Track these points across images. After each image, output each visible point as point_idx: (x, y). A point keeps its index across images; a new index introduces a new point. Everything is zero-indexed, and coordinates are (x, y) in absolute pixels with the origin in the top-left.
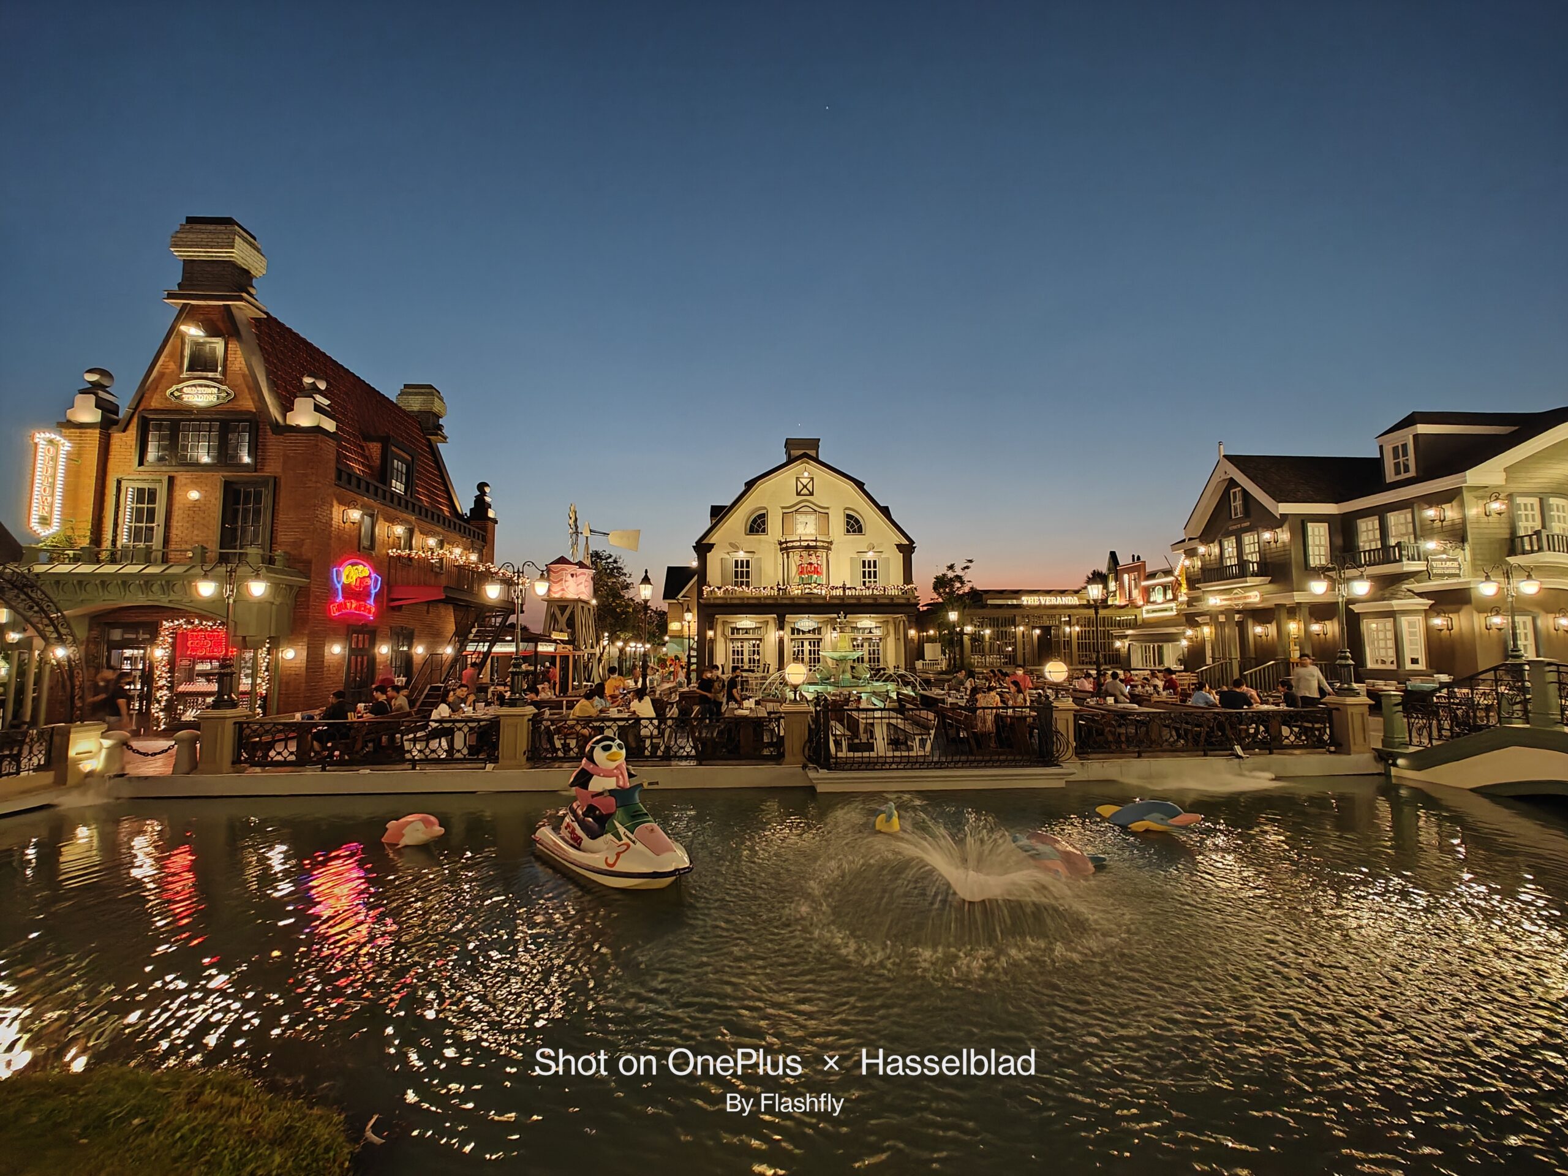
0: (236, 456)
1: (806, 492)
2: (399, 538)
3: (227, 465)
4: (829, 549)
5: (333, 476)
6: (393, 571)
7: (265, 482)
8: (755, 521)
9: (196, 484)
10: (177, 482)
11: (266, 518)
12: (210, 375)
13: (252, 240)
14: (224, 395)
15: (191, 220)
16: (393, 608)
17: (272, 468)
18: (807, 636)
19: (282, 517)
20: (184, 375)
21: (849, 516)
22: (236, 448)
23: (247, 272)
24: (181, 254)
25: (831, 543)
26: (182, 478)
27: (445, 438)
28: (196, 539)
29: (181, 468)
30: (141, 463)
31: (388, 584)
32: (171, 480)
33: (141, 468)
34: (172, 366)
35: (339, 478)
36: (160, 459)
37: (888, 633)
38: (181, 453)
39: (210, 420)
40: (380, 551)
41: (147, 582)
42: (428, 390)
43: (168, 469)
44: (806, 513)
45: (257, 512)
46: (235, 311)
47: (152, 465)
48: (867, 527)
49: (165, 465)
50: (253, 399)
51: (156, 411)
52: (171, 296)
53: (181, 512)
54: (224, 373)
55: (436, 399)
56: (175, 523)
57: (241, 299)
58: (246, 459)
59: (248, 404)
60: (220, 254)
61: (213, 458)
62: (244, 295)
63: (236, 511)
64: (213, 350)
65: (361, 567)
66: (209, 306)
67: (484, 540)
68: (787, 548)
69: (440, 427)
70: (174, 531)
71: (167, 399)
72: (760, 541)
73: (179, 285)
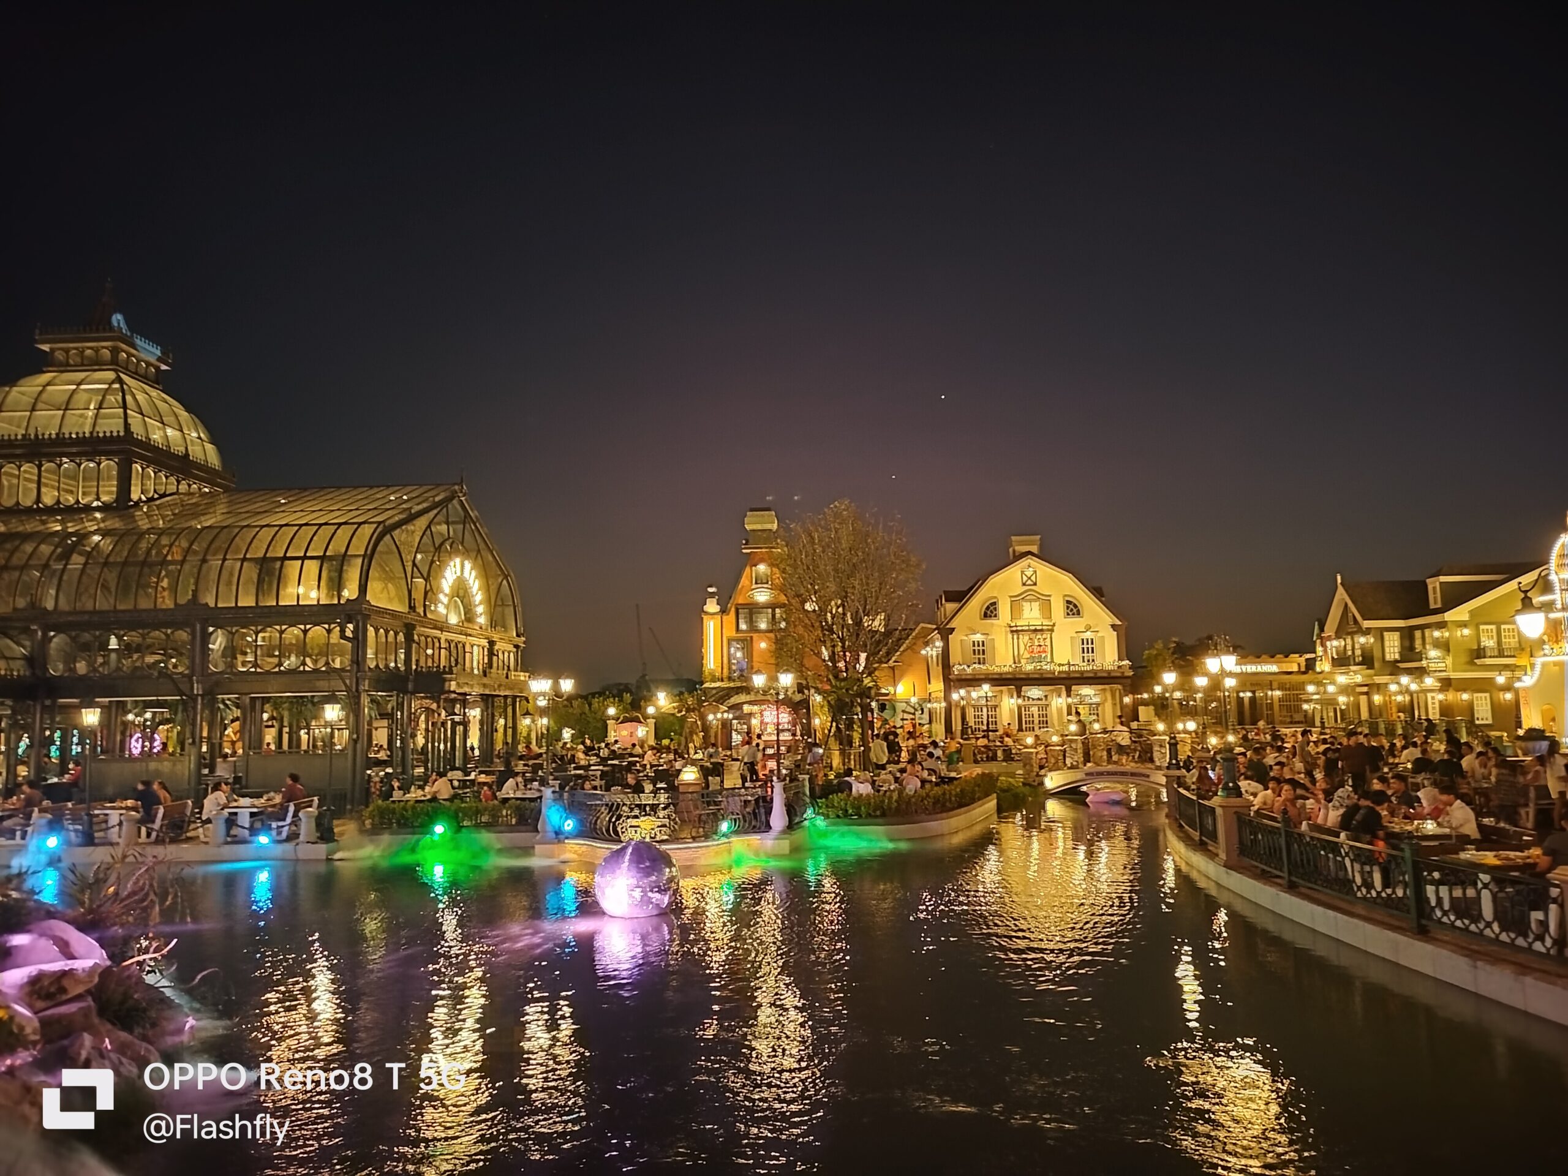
1: (1030, 583)
4: (1052, 631)
8: (988, 608)
18: (1035, 702)
21: (1068, 602)
25: (1054, 625)
37: (1106, 700)
44: (1030, 601)
48: (1085, 612)
68: (1017, 631)
72: (992, 624)
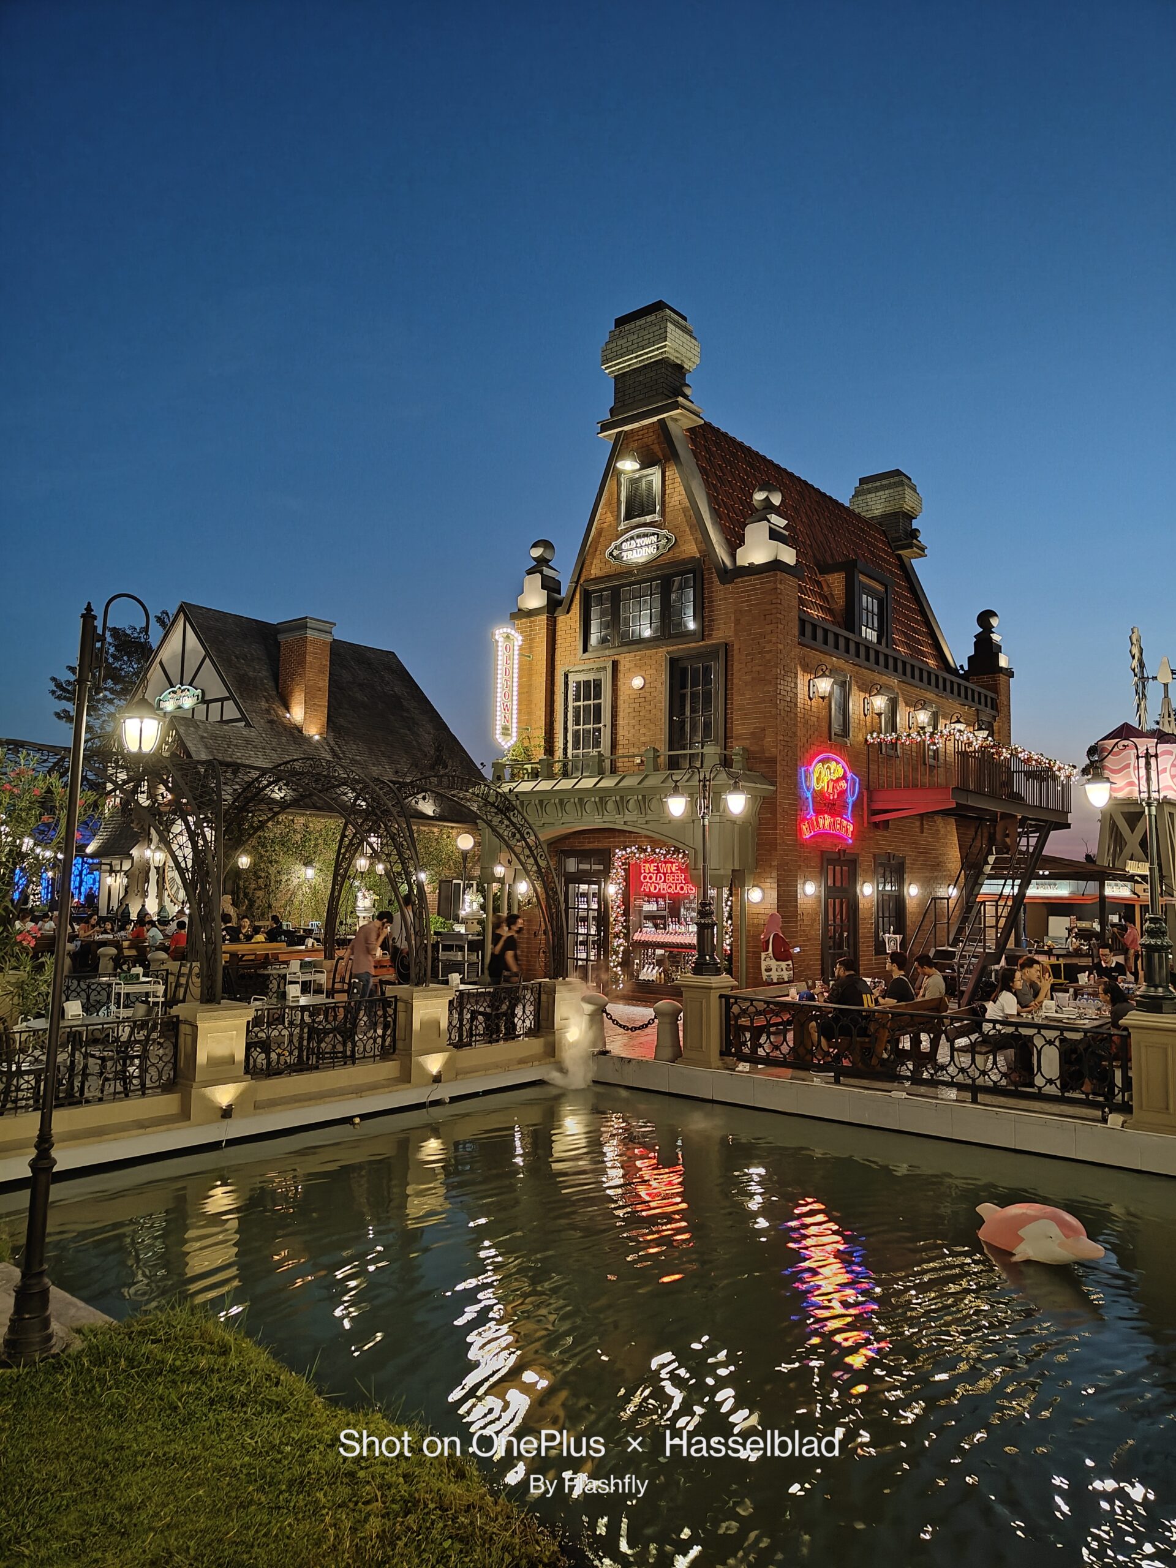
0: (681, 624)
2: (880, 715)
3: (671, 636)
5: (796, 631)
6: (873, 767)
7: (712, 653)
9: (639, 667)
10: (621, 667)
11: (718, 702)
12: (648, 519)
13: (683, 322)
14: (664, 541)
15: (620, 322)
16: (876, 825)
17: (722, 633)
19: (737, 700)
20: (622, 527)
22: (681, 613)
23: (680, 368)
24: (610, 370)
26: (626, 661)
27: (923, 549)
28: (643, 739)
29: (625, 649)
30: (585, 650)
31: (868, 789)
32: (615, 664)
33: (587, 655)
34: (610, 518)
35: (802, 633)
36: (603, 640)
38: (623, 628)
39: (650, 580)
40: (856, 736)
41: (601, 797)
42: (896, 479)
43: (611, 652)
45: (708, 697)
46: (671, 425)
47: (596, 650)
49: (609, 648)
50: (696, 539)
51: (598, 580)
52: (605, 427)
53: (626, 705)
54: (663, 513)
55: (908, 491)
56: (621, 721)
57: (676, 406)
58: (691, 625)
59: (690, 549)
60: (651, 354)
61: (656, 631)
62: (680, 399)
63: (683, 696)
64: (650, 484)
65: (833, 765)
66: (643, 427)
67: (995, 706)
69: (914, 534)
70: (621, 732)
71: (607, 562)
73: (612, 410)
